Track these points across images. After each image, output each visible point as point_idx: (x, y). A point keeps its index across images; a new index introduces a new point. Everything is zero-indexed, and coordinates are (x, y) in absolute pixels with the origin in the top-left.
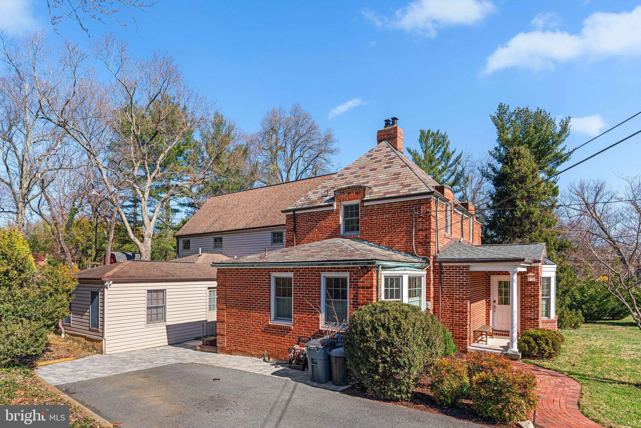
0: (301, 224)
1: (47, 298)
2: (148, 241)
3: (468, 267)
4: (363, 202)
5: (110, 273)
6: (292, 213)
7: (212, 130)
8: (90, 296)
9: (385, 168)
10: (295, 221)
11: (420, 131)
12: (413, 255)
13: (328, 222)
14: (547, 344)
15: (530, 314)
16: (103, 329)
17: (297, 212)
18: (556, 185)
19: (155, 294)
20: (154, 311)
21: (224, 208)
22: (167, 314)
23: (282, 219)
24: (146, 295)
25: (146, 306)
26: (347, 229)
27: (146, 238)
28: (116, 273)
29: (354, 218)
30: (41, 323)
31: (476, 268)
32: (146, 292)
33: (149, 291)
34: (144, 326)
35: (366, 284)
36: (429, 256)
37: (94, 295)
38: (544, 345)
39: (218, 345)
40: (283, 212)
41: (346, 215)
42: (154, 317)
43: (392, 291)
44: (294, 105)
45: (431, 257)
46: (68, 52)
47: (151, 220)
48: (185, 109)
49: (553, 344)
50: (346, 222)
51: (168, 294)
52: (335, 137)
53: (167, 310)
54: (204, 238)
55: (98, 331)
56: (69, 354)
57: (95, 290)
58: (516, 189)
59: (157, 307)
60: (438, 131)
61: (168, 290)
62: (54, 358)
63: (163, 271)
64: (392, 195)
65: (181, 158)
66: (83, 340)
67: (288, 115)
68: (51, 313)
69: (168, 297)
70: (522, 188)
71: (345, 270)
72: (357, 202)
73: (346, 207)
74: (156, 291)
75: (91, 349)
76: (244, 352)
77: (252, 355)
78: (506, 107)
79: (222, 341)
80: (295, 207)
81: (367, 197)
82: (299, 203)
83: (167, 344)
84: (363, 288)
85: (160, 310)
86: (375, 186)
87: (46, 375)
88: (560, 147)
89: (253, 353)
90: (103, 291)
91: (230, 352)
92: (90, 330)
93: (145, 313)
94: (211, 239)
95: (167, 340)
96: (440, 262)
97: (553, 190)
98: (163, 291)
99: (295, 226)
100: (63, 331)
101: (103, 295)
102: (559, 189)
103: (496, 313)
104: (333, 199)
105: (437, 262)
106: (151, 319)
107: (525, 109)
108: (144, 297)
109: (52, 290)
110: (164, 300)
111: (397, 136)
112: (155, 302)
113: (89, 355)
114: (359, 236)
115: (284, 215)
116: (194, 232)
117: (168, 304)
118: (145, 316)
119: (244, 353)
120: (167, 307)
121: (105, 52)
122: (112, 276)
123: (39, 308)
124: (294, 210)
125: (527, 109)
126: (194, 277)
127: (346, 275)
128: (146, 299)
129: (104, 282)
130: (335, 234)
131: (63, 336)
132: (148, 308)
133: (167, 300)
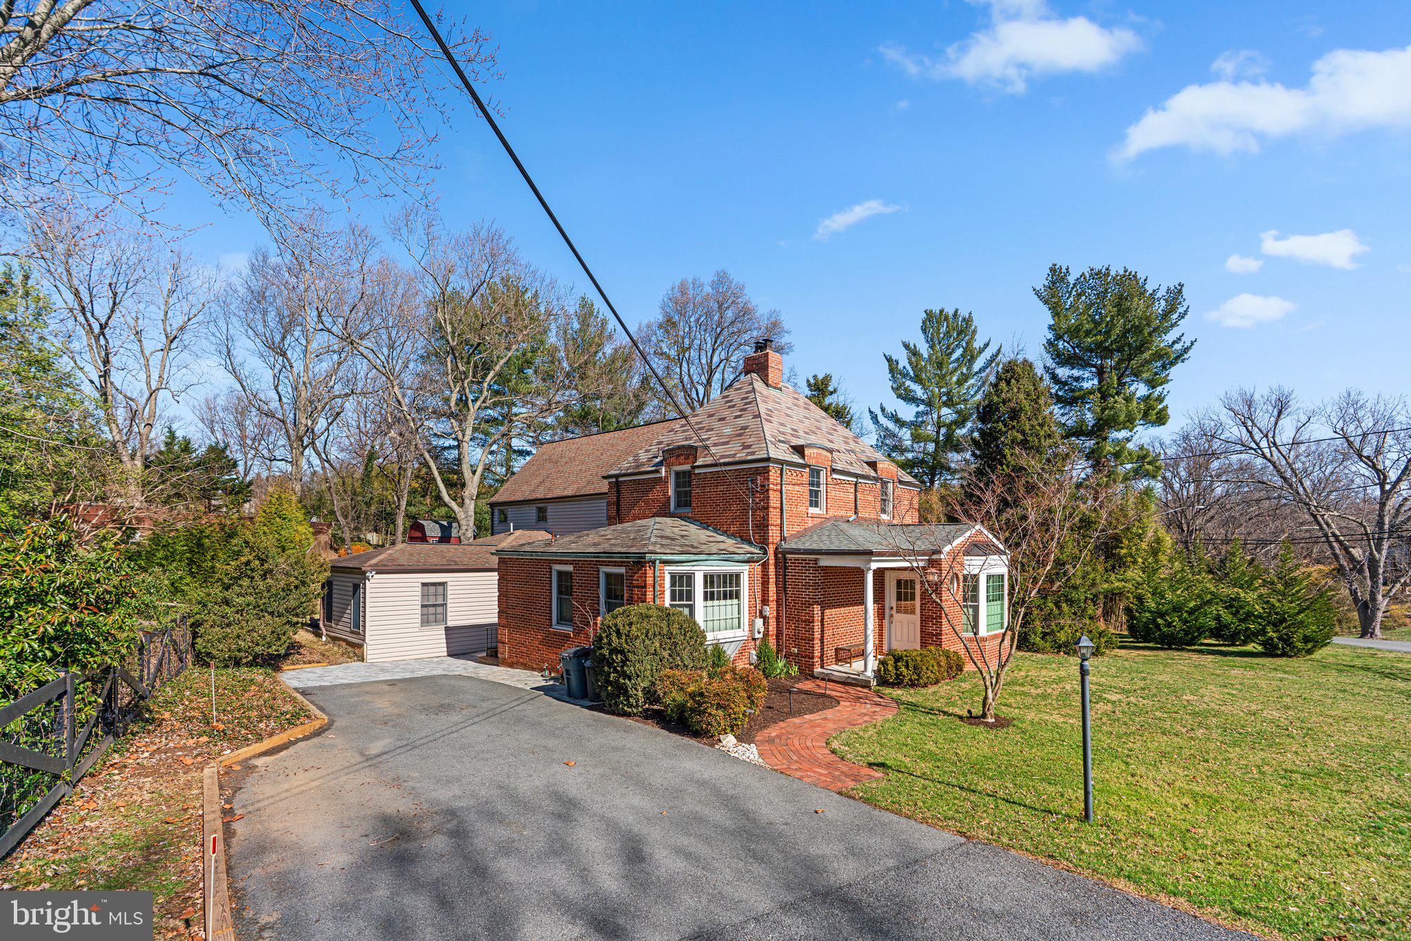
0: (626, 494)
1: (291, 591)
2: (470, 505)
3: (816, 560)
4: (694, 468)
5: (373, 561)
6: (614, 480)
7: (576, 326)
8: (351, 589)
9: (736, 417)
10: (618, 492)
11: (926, 312)
12: (750, 543)
13: (656, 494)
14: (907, 667)
15: (931, 629)
16: (364, 631)
17: (621, 479)
18: (1164, 404)
19: (432, 589)
20: (432, 610)
21: (557, 462)
22: (449, 614)
23: (604, 487)
24: (419, 589)
25: (419, 603)
26: (679, 505)
27: (467, 501)
28: (381, 561)
29: (687, 489)
30: (284, 620)
31: (825, 562)
32: (420, 585)
33: (424, 585)
34: (417, 630)
35: (640, 582)
36: (767, 545)
37: (356, 587)
38: (903, 669)
39: (499, 655)
40: (604, 478)
41: (677, 485)
42: (432, 618)
43: (681, 592)
44: (718, 274)
45: (771, 546)
46: (352, 237)
47: (474, 472)
48: (536, 295)
49: (915, 668)
50: (678, 494)
51: (449, 588)
52: (786, 325)
53: (449, 610)
54: (525, 508)
55: (359, 634)
56: (325, 658)
57: (356, 581)
58: (1004, 429)
59: (434, 606)
60: (956, 311)
61: (449, 584)
62: (305, 663)
63: (445, 557)
64: (727, 460)
65: (530, 372)
66: (344, 644)
67: (708, 289)
68: (294, 609)
69: (449, 592)
70: (1013, 427)
71: (620, 564)
72: (687, 467)
73: (678, 474)
74: (434, 584)
75: (351, 655)
76: (525, 665)
77: (533, 669)
78: (1064, 270)
79: (504, 651)
80: (618, 472)
81: (700, 462)
82: (626, 465)
83: (446, 654)
84: (638, 587)
85: (440, 610)
86: (715, 445)
87: (290, 679)
88: (1170, 337)
89: (535, 666)
90: (365, 584)
91: (511, 665)
92: (352, 632)
93: (419, 612)
94: (532, 511)
95: (445, 649)
96: (785, 553)
97: (1157, 413)
98: (443, 584)
99: (618, 498)
100: (325, 632)
101: (365, 589)
102: (1169, 411)
103: (893, 625)
104: (661, 463)
105: (780, 553)
106: (425, 622)
107: (1103, 270)
108: (418, 591)
109: (297, 582)
110: (444, 595)
111: (767, 366)
112: (432, 598)
113: (347, 662)
114: (690, 515)
115: (606, 482)
116: (513, 498)
117: (449, 601)
118: (419, 616)
119: (526, 667)
120: (449, 605)
121: (404, 231)
122: (376, 565)
123: (282, 602)
124: (617, 476)
125: (1107, 269)
126: (487, 566)
127: (622, 570)
128: (419, 594)
129: (365, 573)
130: (664, 512)
131: (324, 639)
132: (423, 606)
133: (449, 597)
